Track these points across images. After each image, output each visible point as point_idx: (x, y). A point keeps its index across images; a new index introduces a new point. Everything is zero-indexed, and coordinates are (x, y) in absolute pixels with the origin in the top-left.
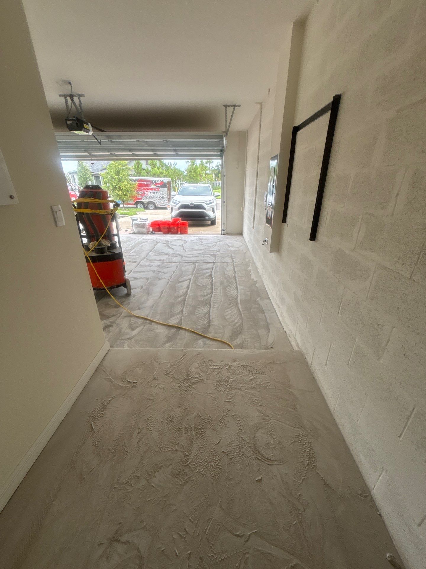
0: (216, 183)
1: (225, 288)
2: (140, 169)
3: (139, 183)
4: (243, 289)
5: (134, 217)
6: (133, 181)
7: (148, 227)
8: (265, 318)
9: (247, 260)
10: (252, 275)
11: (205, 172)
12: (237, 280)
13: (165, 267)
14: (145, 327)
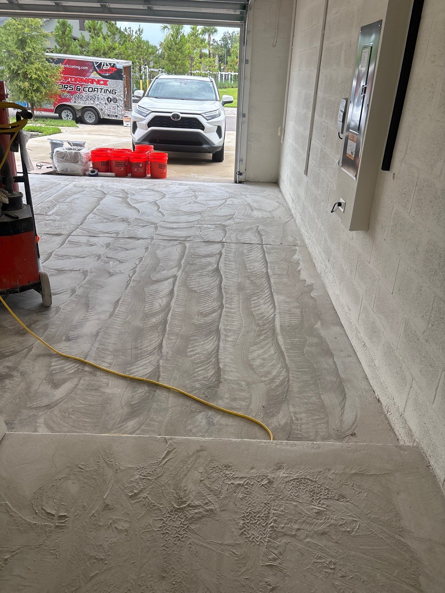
0: (221, 75)
1: (248, 299)
2: (67, 38)
3: (65, 68)
4: (286, 302)
5: (56, 138)
6: (53, 62)
7: (84, 161)
8: (334, 367)
9: (290, 239)
10: (302, 272)
11: (201, 51)
12: (272, 281)
13: (121, 247)
14: (82, 382)
